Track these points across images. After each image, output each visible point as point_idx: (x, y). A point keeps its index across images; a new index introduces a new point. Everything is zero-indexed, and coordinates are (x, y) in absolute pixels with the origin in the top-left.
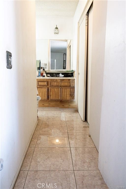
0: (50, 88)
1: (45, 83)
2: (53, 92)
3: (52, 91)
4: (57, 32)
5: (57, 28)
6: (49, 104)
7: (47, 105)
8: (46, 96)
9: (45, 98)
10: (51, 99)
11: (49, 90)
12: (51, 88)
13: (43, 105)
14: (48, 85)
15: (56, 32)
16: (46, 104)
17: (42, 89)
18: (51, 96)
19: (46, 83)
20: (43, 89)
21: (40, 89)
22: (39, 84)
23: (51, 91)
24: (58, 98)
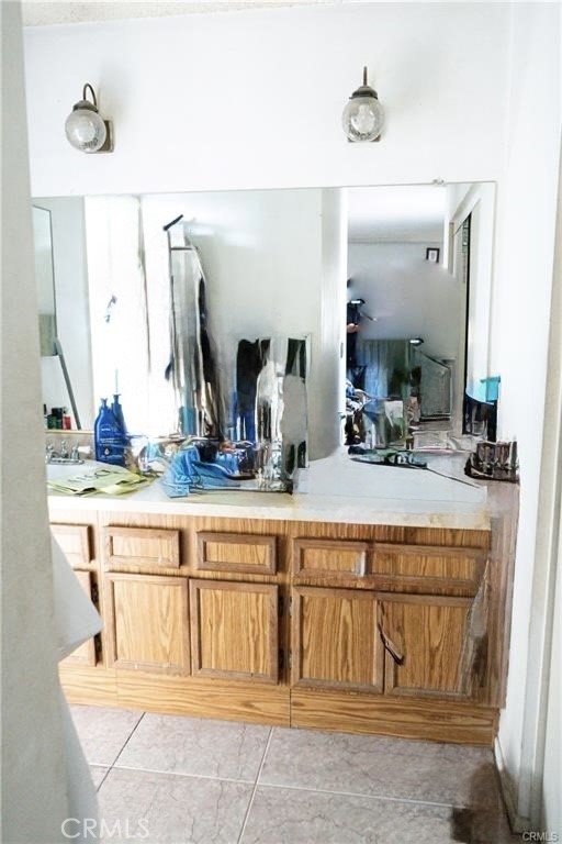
0: (295, 595)
1: (261, 555)
2: (320, 627)
3: (312, 612)
4: (370, 127)
5: (366, 94)
6: (295, 704)
7: (275, 708)
8: (268, 657)
9: (257, 668)
10: (306, 675)
11: (294, 609)
12: (302, 598)
13: (247, 704)
14: (280, 563)
15: (356, 127)
16: (269, 705)
17: (234, 593)
18: (310, 653)
19: (263, 554)
20: (243, 595)
21: (219, 593)
22: (213, 557)
23: (302, 617)
24: (367, 675)
